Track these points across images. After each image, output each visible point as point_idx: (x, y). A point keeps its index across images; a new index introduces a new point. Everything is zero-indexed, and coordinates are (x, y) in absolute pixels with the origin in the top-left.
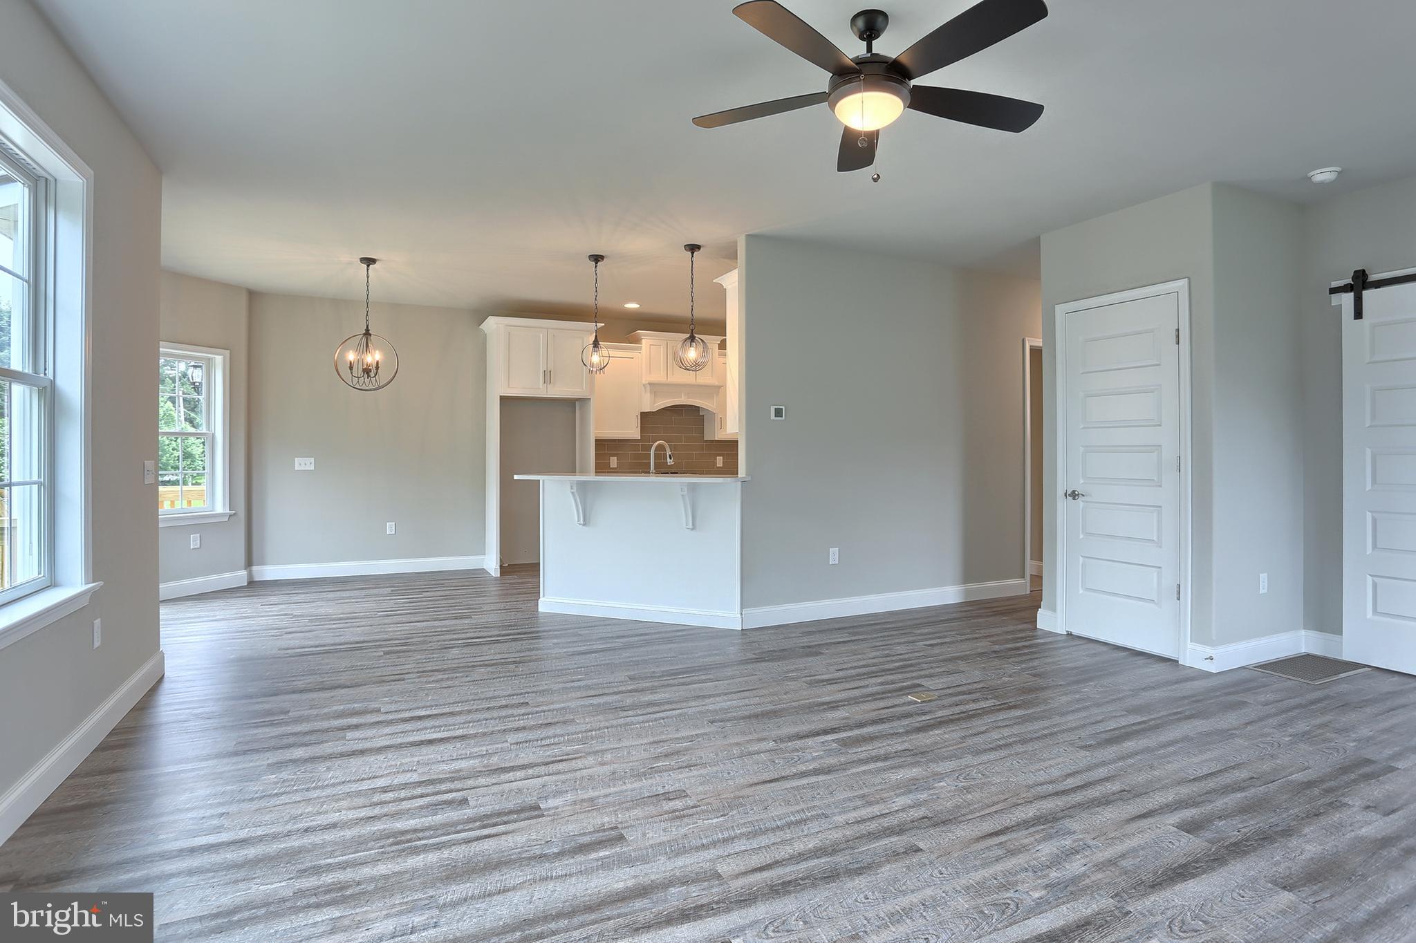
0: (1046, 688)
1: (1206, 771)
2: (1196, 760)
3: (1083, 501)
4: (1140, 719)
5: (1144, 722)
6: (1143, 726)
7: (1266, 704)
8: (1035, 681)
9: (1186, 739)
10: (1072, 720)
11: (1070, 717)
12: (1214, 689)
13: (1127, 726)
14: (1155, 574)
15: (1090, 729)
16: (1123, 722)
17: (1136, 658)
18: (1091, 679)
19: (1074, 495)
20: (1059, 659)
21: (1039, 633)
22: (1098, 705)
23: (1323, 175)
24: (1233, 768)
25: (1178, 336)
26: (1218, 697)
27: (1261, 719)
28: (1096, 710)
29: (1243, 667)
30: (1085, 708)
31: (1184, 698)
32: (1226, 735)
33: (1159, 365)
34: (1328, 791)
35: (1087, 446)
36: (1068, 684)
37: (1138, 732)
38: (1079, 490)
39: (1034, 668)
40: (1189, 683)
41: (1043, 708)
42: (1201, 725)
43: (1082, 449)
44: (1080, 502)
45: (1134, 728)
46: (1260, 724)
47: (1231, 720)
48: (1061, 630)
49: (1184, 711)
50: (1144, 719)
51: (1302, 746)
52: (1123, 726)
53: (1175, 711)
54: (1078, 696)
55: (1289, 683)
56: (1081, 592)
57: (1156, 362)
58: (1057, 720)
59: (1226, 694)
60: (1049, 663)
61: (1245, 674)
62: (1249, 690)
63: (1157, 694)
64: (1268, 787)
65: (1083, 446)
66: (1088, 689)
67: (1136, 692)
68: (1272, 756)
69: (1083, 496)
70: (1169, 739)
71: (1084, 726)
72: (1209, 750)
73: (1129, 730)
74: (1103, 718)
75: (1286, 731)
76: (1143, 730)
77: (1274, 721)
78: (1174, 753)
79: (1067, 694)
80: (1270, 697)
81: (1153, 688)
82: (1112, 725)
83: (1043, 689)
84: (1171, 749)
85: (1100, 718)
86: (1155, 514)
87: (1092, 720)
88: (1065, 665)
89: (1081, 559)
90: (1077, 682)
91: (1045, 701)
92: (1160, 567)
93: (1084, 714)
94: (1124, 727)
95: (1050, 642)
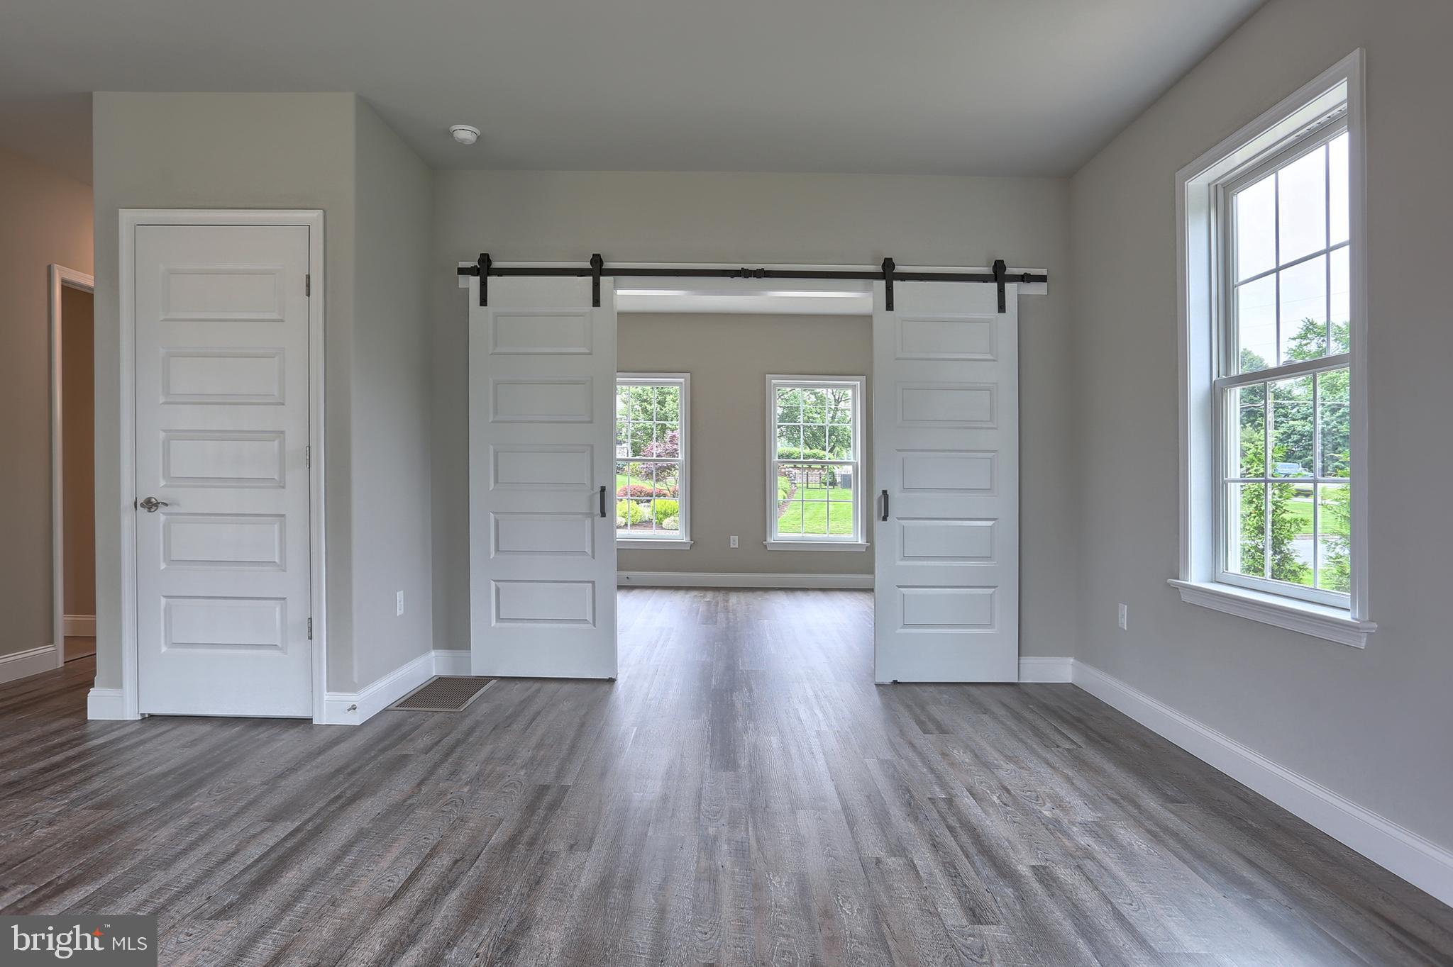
0: (126, 823)
1: (403, 875)
2: (385, 864)
3: (164, 513)
4: (291, 826)
5: (297, 830)
6: (299, 836)
7: (427, 750)
8: (102, 817)
9: (361, 835)
10: (186, 869)
11: (182, 865)
12: (367, 749)
13: (277, 844)
14: (278, 609)
15: (222, 873)
16: (270, 840)
17: (261, 729)
18: (200, 783)
19: (150, 505)
20: (138, 764)
21: (91, 729)
22: (223, 825)
23: (465, 133)
24: (430, 856)
25: (308, 286)
26: (374, 757)
27: (431, 773)
28: (222, 835)
29: (386, 710)
30: (202, 838)
31: (338, 771)
32: (402, 809)
33: (282, 321)
34: (532, 843)
35: (170, 431)
36: (165, 804)
37: (296, 850)
38: (157, 495)
39: (95, 793)
40: (334, 749)
41: (129, 864)
42: (370, 807)
43: (162, 435)
44: (160, 516)
45: (289, 844)
46: (432, 780)
47: (400, 785)
48: (131, 714)
49: (344, 792)
50: (297, 824)
51: (483, 793)
52: (272, 847)
53: (333, 796)
54: (185, 820)
55: (437, 718)
56: (164, 649)
57: (275, 316)
58: (160, 878)
59: (384, 750)
60: (122, 776)
61: (390, 719)
62: (403, 737)
63: (301, 778)
64: (478, 867)
65: (164, 431)
66: (201, 803)
67: (272, 783)
68: (462, 820)
69: (166, 505)
70: (341, 844)
71: (209, 873)
72: (394, 840)
73: (281, 851)
74: (238, 845)
75: (460, 779)
76: (302, 844)
77: (443, 771)
78: (354, 865)
79: (166, 823)
80: (426, 741)
81: (293, 770)
82: (255, 851)
83: (121, 826)
84: (349, 859)
85: (232, 847)
86: (276, 527)
87: (221, 855)
88: (151, 772)
89: (163, 601)
90: (178, 796)
91: (131, 850)
92: (284, 599)
93: (205, 849)
94: (272, 849)
95: (116, 739)
